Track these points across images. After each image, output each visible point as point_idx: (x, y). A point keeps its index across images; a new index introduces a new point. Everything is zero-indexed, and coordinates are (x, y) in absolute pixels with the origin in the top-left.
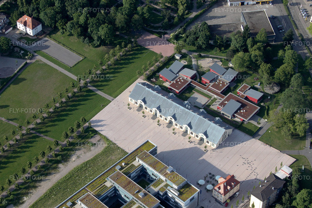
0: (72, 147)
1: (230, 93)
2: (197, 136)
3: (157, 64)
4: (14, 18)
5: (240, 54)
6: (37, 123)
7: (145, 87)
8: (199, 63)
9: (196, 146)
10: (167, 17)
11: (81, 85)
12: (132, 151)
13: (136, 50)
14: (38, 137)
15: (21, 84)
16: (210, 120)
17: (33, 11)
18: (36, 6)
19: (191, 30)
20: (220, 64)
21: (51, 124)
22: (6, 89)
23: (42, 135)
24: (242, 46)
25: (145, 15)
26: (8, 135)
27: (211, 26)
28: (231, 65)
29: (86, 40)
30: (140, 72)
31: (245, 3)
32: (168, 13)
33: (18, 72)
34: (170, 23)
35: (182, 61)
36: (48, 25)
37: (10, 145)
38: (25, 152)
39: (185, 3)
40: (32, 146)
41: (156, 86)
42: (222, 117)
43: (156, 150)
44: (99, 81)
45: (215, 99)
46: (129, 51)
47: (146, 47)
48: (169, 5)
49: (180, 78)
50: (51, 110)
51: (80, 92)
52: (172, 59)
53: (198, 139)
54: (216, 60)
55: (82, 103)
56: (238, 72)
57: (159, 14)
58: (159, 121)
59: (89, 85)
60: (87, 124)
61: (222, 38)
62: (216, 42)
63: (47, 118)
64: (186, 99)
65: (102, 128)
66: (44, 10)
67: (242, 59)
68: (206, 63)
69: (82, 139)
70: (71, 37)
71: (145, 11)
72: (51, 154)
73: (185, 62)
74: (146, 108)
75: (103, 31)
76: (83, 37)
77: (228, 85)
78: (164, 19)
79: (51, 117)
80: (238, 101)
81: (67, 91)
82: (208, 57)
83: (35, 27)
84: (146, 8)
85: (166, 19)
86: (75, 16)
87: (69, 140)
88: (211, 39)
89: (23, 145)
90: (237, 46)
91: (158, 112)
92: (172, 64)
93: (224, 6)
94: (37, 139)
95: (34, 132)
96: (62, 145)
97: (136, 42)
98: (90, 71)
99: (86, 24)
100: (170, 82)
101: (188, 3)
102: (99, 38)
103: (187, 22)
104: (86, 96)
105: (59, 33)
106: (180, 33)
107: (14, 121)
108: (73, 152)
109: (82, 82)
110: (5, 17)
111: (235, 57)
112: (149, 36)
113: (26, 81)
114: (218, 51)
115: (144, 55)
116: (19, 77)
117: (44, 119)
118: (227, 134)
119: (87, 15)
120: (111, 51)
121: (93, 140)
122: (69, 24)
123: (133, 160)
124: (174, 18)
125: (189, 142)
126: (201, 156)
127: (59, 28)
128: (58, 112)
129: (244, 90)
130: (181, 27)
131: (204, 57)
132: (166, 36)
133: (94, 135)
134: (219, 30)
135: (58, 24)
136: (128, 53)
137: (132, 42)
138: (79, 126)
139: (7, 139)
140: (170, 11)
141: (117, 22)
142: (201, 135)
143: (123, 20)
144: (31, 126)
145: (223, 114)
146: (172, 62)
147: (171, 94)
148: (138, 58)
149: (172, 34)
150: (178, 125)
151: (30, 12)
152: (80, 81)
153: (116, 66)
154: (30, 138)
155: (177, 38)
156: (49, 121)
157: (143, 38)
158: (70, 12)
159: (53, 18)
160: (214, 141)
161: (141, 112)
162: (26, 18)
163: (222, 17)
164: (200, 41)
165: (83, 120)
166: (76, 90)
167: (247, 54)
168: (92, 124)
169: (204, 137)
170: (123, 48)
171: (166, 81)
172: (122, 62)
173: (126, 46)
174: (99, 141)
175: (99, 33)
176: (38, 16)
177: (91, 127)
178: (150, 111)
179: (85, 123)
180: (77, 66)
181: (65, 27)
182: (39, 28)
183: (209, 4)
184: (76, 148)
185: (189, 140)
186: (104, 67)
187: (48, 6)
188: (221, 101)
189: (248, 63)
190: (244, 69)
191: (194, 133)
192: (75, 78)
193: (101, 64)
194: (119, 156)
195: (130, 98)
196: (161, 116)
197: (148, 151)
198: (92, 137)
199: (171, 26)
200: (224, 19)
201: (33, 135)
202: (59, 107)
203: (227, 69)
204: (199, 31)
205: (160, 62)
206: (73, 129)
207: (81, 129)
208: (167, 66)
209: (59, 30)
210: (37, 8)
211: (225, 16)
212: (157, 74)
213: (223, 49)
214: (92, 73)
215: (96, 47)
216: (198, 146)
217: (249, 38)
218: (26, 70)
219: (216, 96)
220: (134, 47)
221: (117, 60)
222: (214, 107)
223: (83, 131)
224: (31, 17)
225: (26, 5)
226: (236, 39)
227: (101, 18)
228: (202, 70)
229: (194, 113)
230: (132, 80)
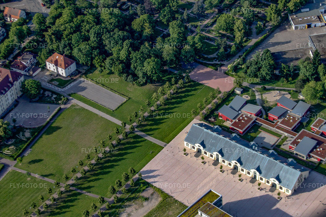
0: (120, 204)
1: (303, 130)
2: (268, 182)
3: (214, 101)
4: (43, 57)
5: (312, 83)
6: (77, 178)
7: (203, 128)
8: (264, 97)
9: (267, 193)
10: (223, 46)
11: (127, 131)
12: (192, 204)
13: (189, 86)
14: (80, 194)
15: (55, 133)
16: (282, 162)
17: (64, 48)
18: (67, 42)
19: (251, 59)
20: (289, 96)
21: (94, 178)
22: (38, 140)
23: (84, 192)
24: (313, 75)
25: (196, 45)
26: (43, 194)
27: (274, 53)
28: (301, 97)
29: (129, 78)
30: (196, 112)
31: (313, 26)
32: (223, 42)
33: (51, 120)
34: (226, 53)
35: (244, 96)
36: (83, 63)
37: (47, 205)
38: (65, 212)
39: (242, 29)
40: (72, 206)
41: (216, 127)
42: (295, 157)
43: (220, 200)
44: (147, 125)
45: (286, 138)
46: (181, 88)
47: (201, 82)
48: (224, 33)
49: (243, 115)
50: (93, 162)
51: (126, 139)
52: (232, 94)
53: (270, 185)
54: (283, 92)
55: (129, 151)
56: (310, 105)
57: (212, 43)
58: (221, 167)
59: (136, 130)
60: (137, 176)
61: (289, 67)
62: (281, 72)
63: (88, 171)
64: (253, 139)
65: (156, 179)
66: (78, 46)
67: (314, 89)
68: (272, 97)
69: (132, 194)
70: (112, 75)
71: (196, 40)
72: (97, 213)
73: (247, 97)
74: (205, 153)
75: (149, 66)
76: (126, 75)
77: (299, 120)
78: (219, 48)
79: (94, 170)
80: (312, 138)
81: (111, 139)
82: (274, 89)
83: (69, 66)
84: (197, 37)
85: (222, 48)
86: (115, 50)
87: (117, 195)
88: (275, 69)
89: (62, 204)
90: (307, 75)
91: (220, 156)
92: (232, 100)
93: (288, 30)
94: (78, 197)
95: (74, 188)
96: (109, 202)
97: (188, 77)
98: (136, 113)
99: (128, 59)
100: (232, 121)
101: (246, 28)
102: (145, 74)
103: (246, 50)
104: (134, 142)
105: (97, 72)
106: (239, 64)
107: (50, 177)
108: (123, 209)
109: (128, 127)
110: (31, 56)
111: (306, 87)
112: (202, 69)
113: (61, 130)
114: (285, 82)
115: (199, 91)
116: (53, 125)
117: (86, 172)
118: (303, 177)
119: (128, 49)
120: (160, 89)
121: (145, 194)
122: (108, 61)
123: (194, 214)
124: (230, 47)
125: (259, 189)
126: (275, 204)
127: (97, 66)
128: (101, 164)
129: (319, 125)
130: (240, 57)
131: (269, 90)
132: (223, 68)
133: (146, 188)
134: (284, 58)
135: (95, 62)
136: (180, 90)
137: (183, 78)
138: (127, 178)
139: (42, 199)
140: (225, 39)
141: (165, 55)
142: (272, 180)
143: (171, 52)
144: (71, 182)
145: (296, 154)
146: (231, 98)
147: (234, 135)
148: (191, 95)
149: (229, 66)
150: (245, 170)
151: (61, 49)
152: (125, 126)
153: (167, 107)
154: (69, 196)
155: (236, 69)
156: (91, 175)
157: (196, 72)
158: (108, 46)
159: (89, 55)
160: (288, 186)
161: (200, 158)
162: (57, 56)
163: (287, 42)
164: (264, 72)
165: (131, 171)
166: (121, 137)
167: (319, 83)
168: (143, 176)
169: (277, 182)
170: (173, 85)
171: (227, 120)
172: (173, 101)
173: (176, 83)
174: (152, 194)
175: (144, 68)
176: (71, 53)
177: (142, 179)
178: (210, 156)
179: (134, 175)
180: (120, 108)
181: (103, 64)
182: (73, 67)
183: (271, 29)
184: (125, 204)
185: (258, 187)
186: (152, 108)
187: (83, 41)
188: (293, 140)
189: (321, 93)
190: (317, 101)
191: (264, 179)
192: (119, 123)
193: (149, 104)
194: (178, 211)
195: (185, 143)
196: (224, 161)
197: (211, 202)
198: (144, 190)
199: (228, 56)
200: (289, 44)
201: (74, 192)
202: (103, 158)
203: (297, 102)
204: (262, 60)
205: (218, 99)
206: (121, 183)
207: (130, 182)
208: (227, 103)
209: (96, 68)
210: (70, 44)
211: (290, 42)
212: (216, 113)
213: (290, 79)
214: (139, 116)
215: (142, 85)
216: (270, 193)
217: (320, 64)
218: (60, 117)
219: (286, 134)
220: (186, 83)
221: (168, 99)
222: (285, 147)
223: (132, 184)
224: (62, 55)
225: (56, 41)
226: (305, 67)
227: (146, 51)
228: (267, 105)
229: (263, 156)
230: (186, 122)
